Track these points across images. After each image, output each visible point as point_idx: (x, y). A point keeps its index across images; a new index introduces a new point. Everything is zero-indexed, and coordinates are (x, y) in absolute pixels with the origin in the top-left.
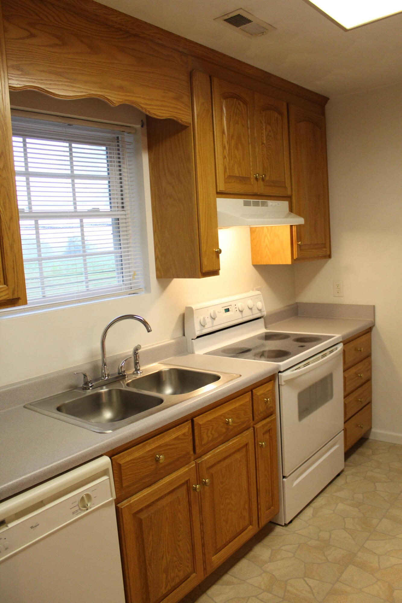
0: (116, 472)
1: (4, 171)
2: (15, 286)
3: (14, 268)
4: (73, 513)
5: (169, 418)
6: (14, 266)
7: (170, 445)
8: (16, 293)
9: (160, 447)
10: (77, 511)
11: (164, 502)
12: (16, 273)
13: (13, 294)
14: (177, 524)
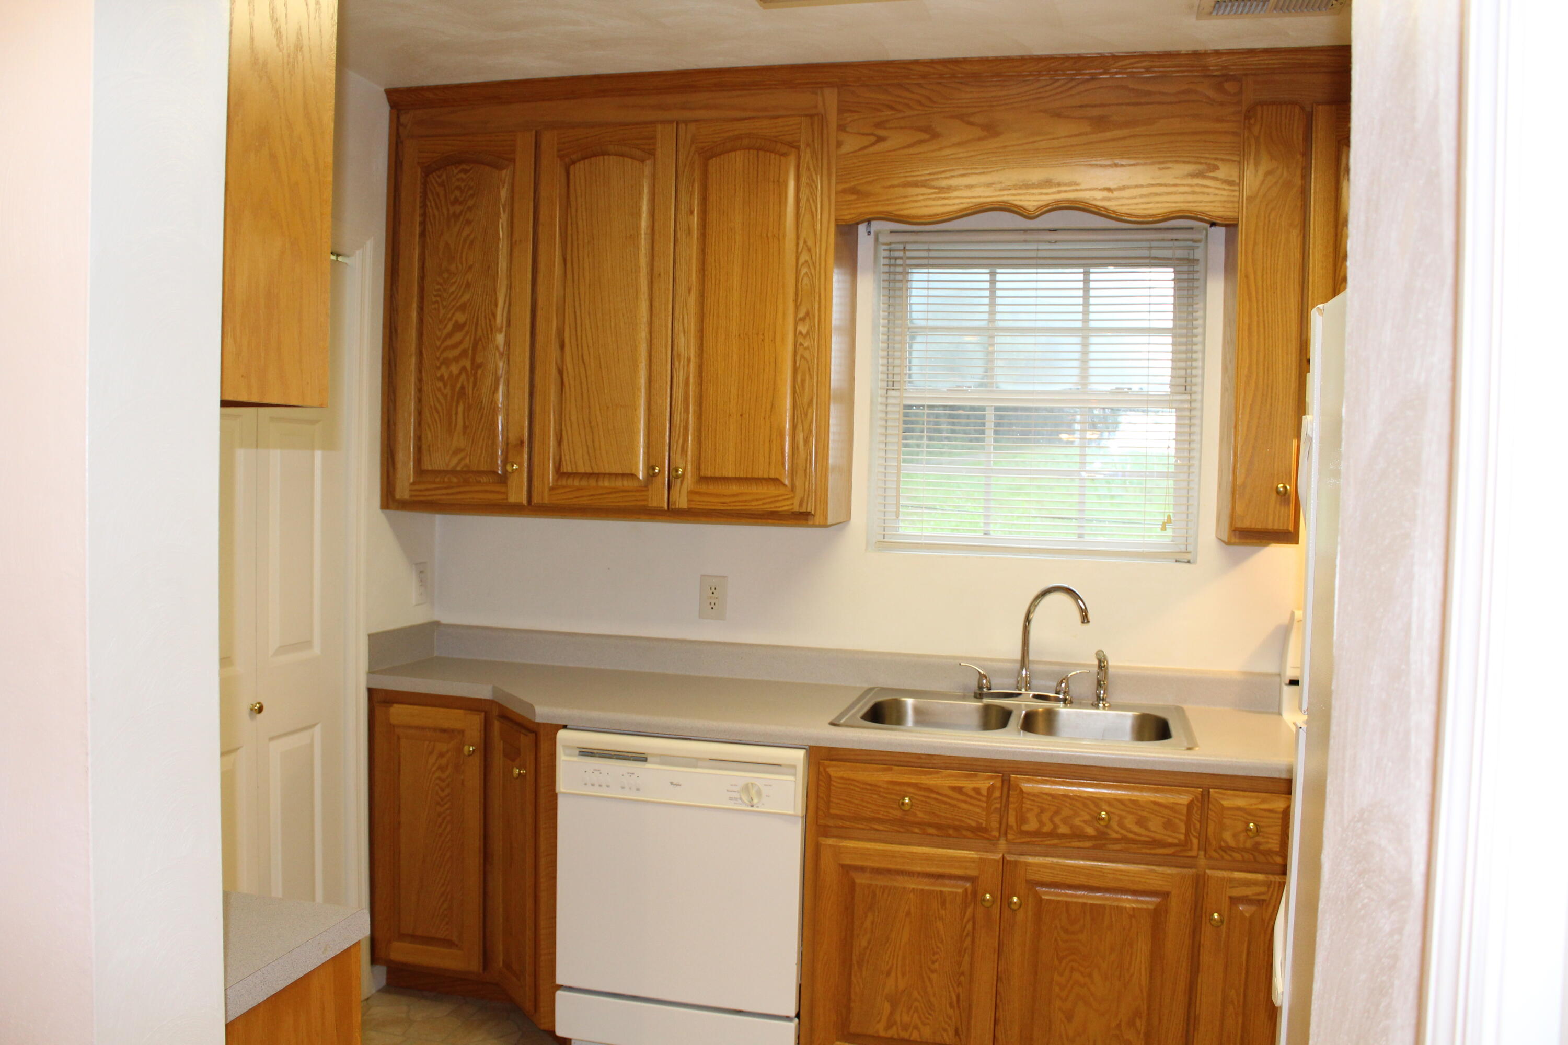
0: (823, 784)
1: (808, 337)
2: (804, 495)
3: (805, 470)
4: (731, 799)
5: (942, 747)
6: (806, 467)
7: (938, 793)
8: (805, 504)
9: (916, 786)
10: (736, 799)
11: (911, 884)
12: (808, 477)
13: (801, 504)
14: (932, 938)
